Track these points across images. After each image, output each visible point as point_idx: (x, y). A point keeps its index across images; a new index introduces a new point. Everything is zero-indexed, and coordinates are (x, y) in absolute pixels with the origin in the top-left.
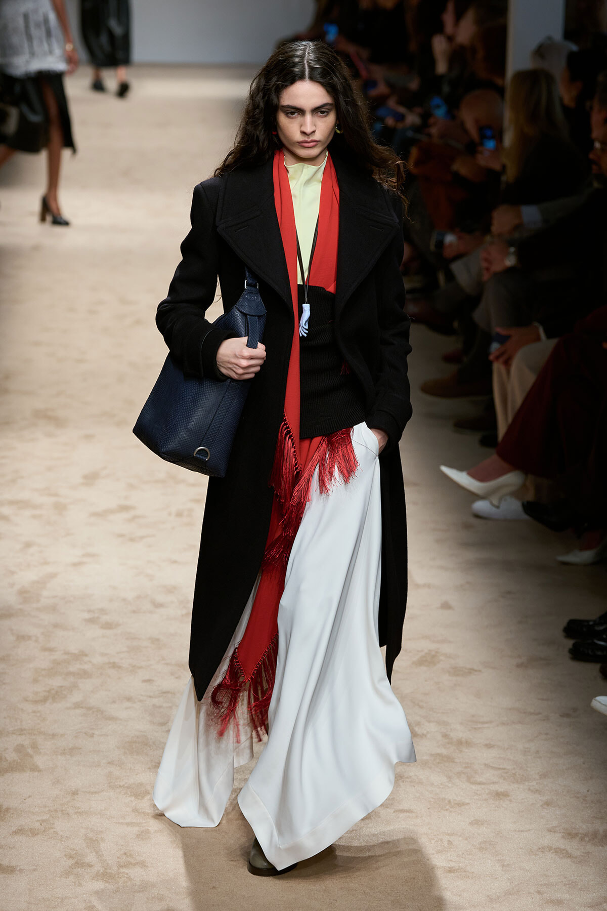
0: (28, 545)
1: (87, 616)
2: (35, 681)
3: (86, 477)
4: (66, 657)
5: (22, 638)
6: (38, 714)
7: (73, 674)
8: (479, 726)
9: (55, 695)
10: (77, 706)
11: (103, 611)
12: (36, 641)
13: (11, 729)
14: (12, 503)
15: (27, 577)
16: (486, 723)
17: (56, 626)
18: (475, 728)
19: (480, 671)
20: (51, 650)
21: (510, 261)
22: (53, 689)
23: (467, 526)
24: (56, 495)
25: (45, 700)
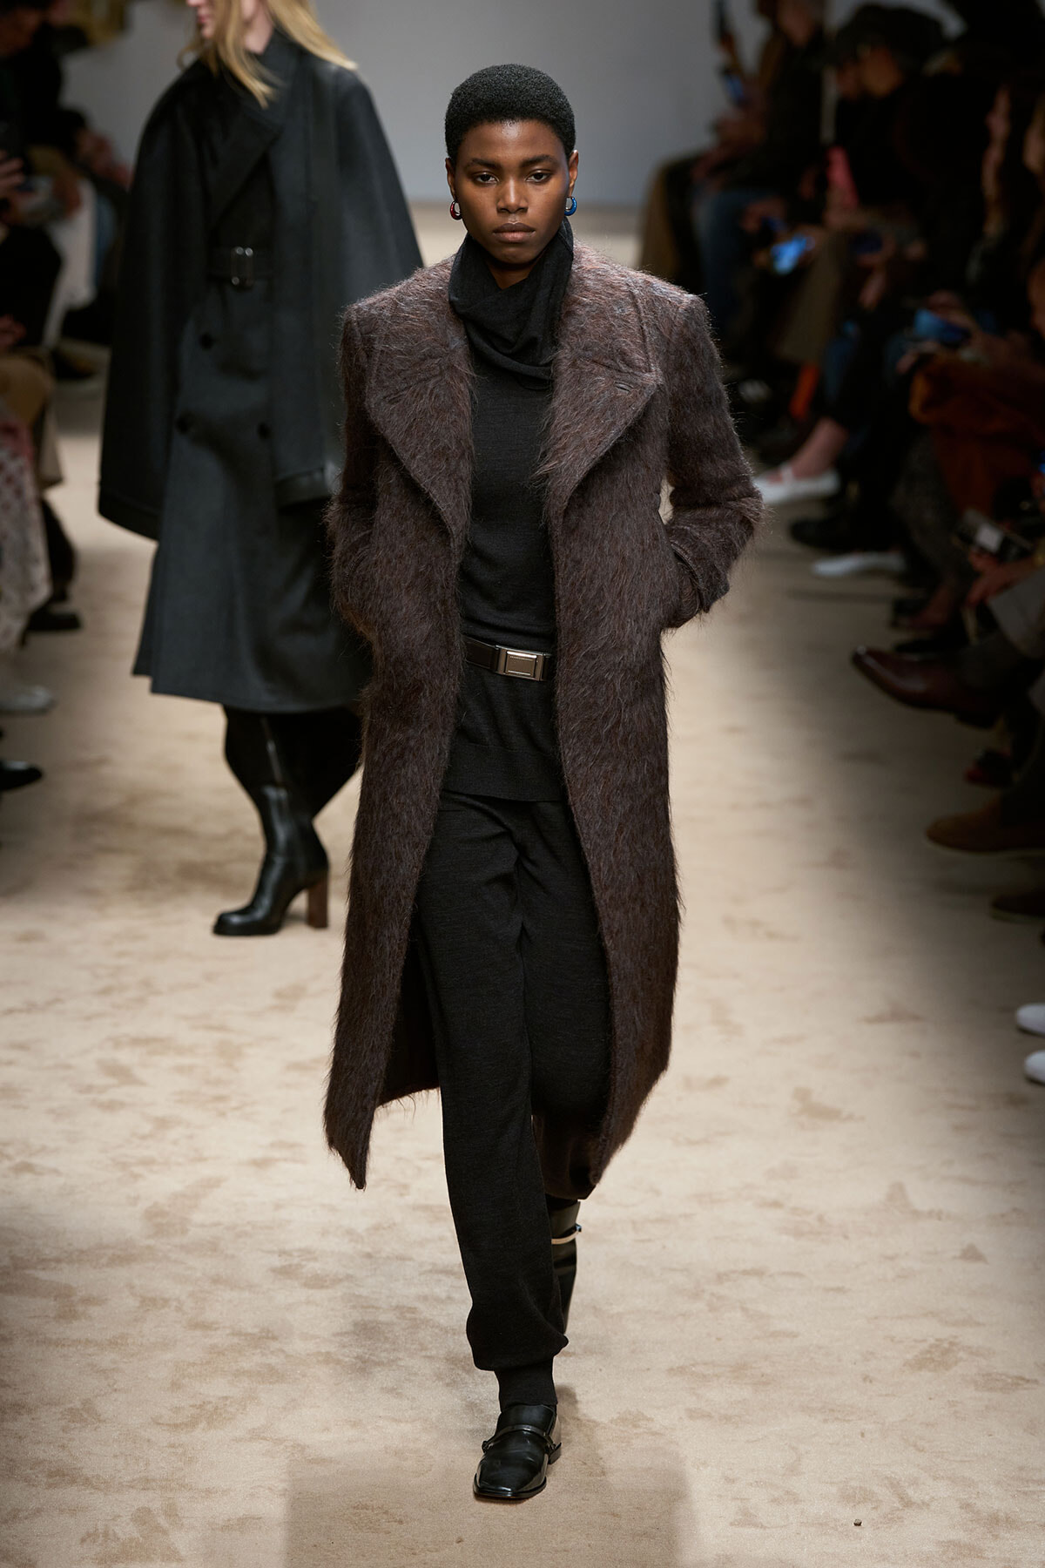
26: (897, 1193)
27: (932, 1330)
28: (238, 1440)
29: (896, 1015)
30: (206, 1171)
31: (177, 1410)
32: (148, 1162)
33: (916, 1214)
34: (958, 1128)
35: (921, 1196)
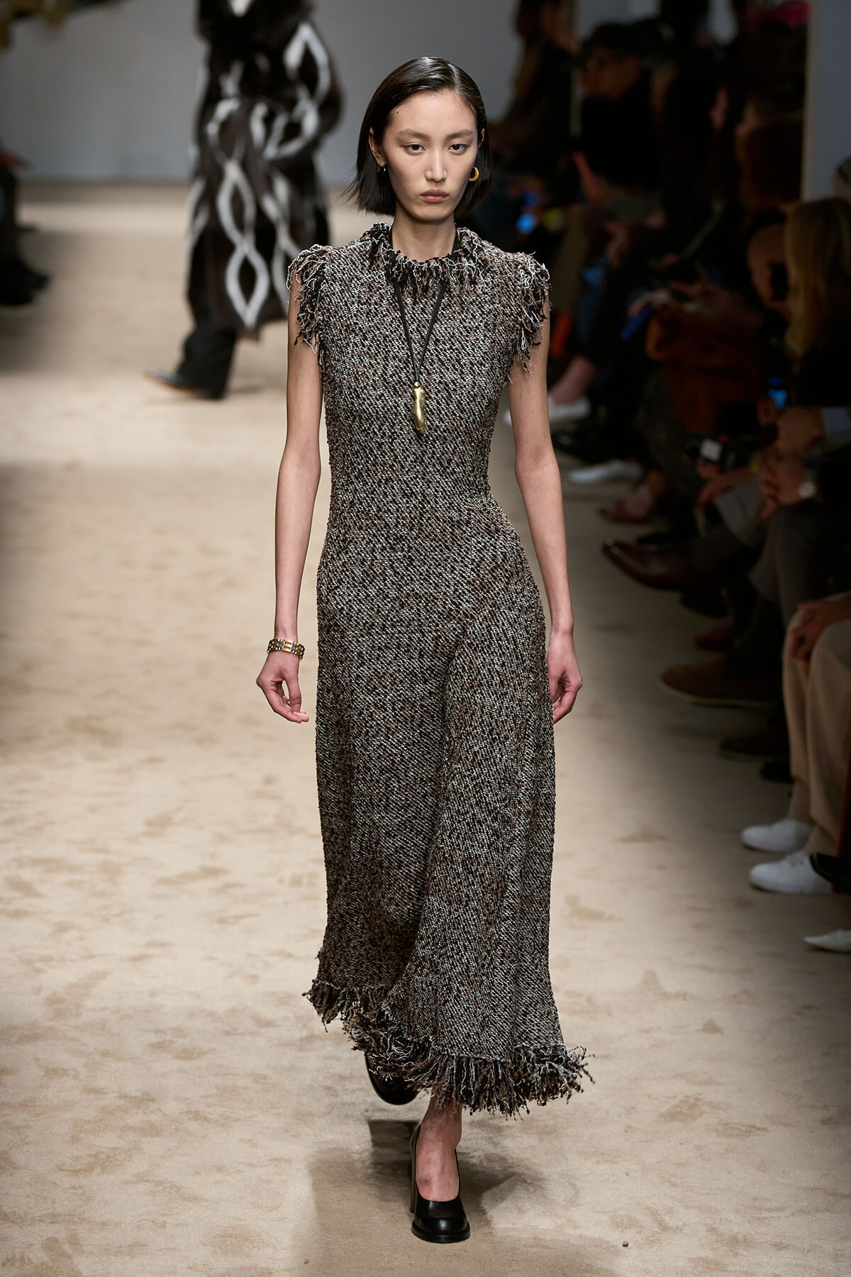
0: (62, 928)
1: (154, 1039)
2: (75, 1139)
3: (149, 823)
4: (122, 1102)
5: (53, 1072)
6: (80, 1191)
7: (133, 1129)
8: (764, 1214)
9: (103, 1162)
10: (140, 1178)
11: (178, 1031)
12: (75, 1077)
13: (38, 1214)
14: (36, 862)
15: (58, 978)
16: (777, 1210)
17: (105, 1054)
18: (758, 1219)
19: (765, 1129)
20: (98, 1091)
21: (807, 490)
22: (103, 1152)
23: (743, 904)
24: (104, 851)
25: (89, 1169)
26: (650, 979)
27: (681, 1089)
28: (126, 1183)
29: (645, 836)
30: (94, 966)
31: (77, 1158)
32: (48, 959)
33: (666, 996)
34: (698, 926)
35: (670, 981)
